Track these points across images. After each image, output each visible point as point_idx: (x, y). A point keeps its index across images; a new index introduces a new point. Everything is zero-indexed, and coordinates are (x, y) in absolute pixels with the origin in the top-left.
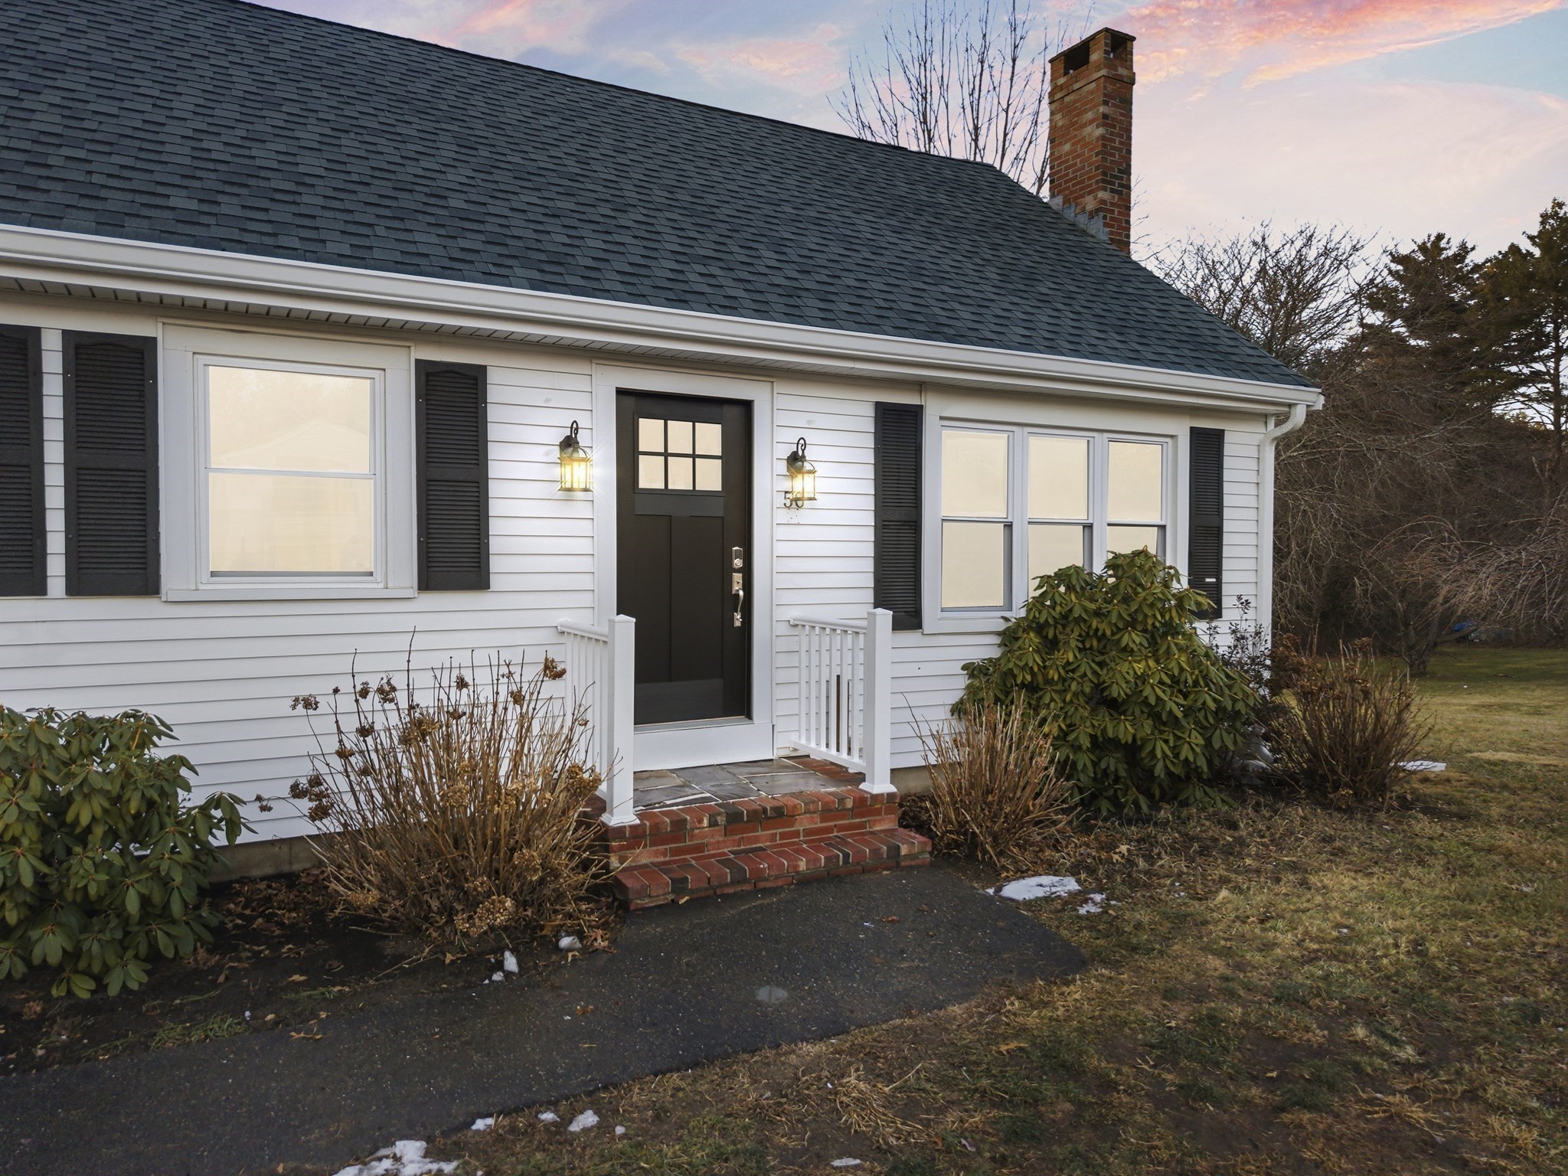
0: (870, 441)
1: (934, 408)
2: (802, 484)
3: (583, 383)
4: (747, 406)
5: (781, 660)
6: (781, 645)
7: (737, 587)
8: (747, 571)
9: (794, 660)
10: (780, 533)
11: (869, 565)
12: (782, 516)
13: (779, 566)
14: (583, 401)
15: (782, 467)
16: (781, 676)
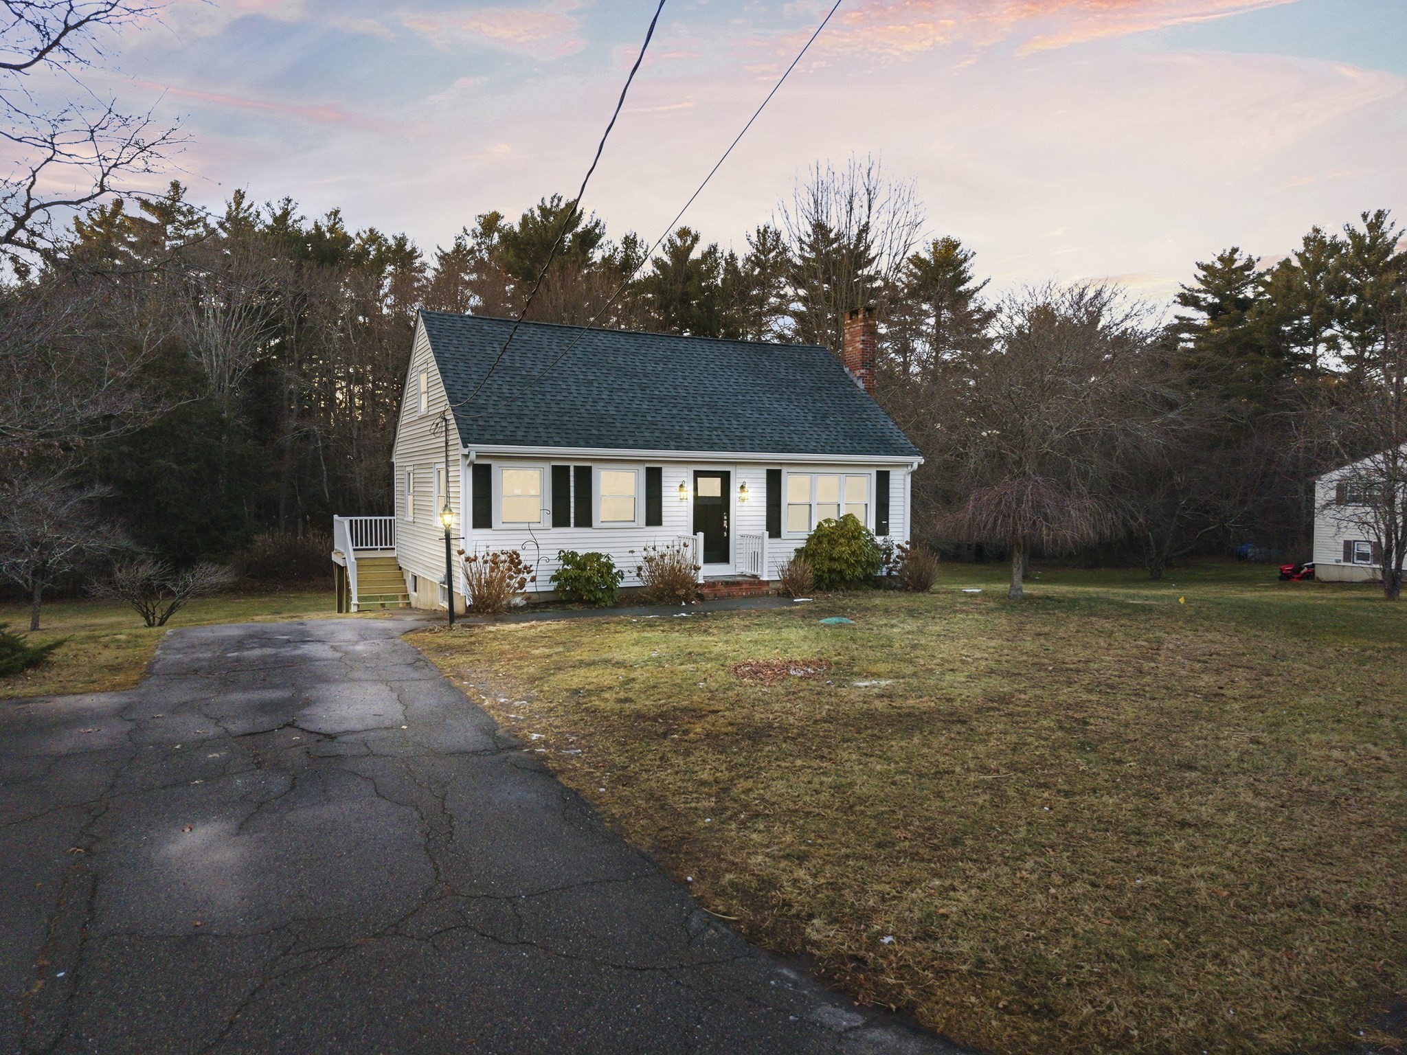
0: (765, 481)
1: (785, 470)
2: (744, 495)
3: (685, 470)
4: (728, 473)
5: (738, 546)
6: (738, 542)
7: (725, 525)
8: (728, 520)
9: (741, 546)
10: (738, 509)
11: (765, 518)
12: (738, 504)
13: (738, 518)
14: (685, 475)
15: (739, 490)
16: (738, 551)
